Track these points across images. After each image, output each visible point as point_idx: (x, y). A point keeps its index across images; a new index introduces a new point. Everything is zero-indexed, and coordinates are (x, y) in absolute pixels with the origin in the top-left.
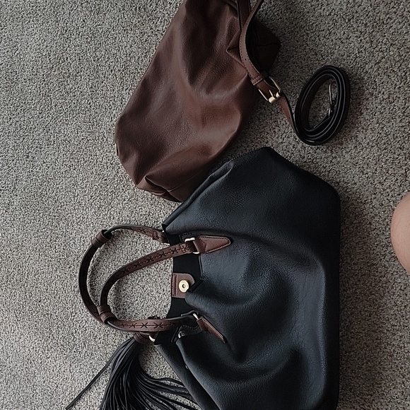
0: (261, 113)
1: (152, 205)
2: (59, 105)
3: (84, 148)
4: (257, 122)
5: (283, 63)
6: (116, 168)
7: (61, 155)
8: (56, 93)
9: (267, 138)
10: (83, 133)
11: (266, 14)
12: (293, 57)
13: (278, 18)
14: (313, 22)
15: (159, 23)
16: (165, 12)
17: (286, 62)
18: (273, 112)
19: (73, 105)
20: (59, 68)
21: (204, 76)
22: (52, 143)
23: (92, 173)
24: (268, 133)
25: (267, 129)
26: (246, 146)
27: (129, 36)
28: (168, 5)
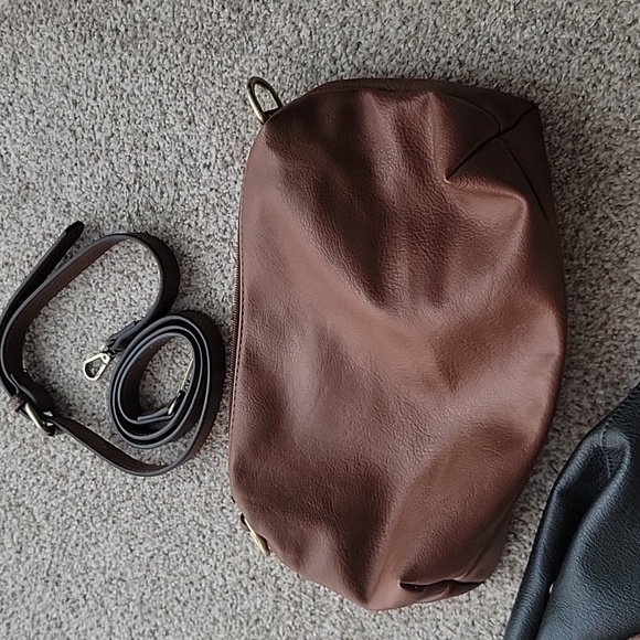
0: (578, 283)
1: (406, 623)
2: (56, 514)
3: (163, 575)
4: (579, 308)
5: (570, 145)
6: (270, 582)
7: (117, 617)
8: (35, 490)
9: (627, 329)
10: (146, 544)
11: (461, 64)
12: (588, 118)
13: (496, 57)
14: (595, 18)
15: (202, 221)
16: (204, 190)
17: (575, 139)
18: (608, 266)
19: (90, 497)
20: (13, 436)
21: (401, 270)
22: (82, 601)
23: (216, 621)
24: (624, 318)
25: (616, 309)
26: (580, 373)
27: (145, 282)
28: (205, 172)
